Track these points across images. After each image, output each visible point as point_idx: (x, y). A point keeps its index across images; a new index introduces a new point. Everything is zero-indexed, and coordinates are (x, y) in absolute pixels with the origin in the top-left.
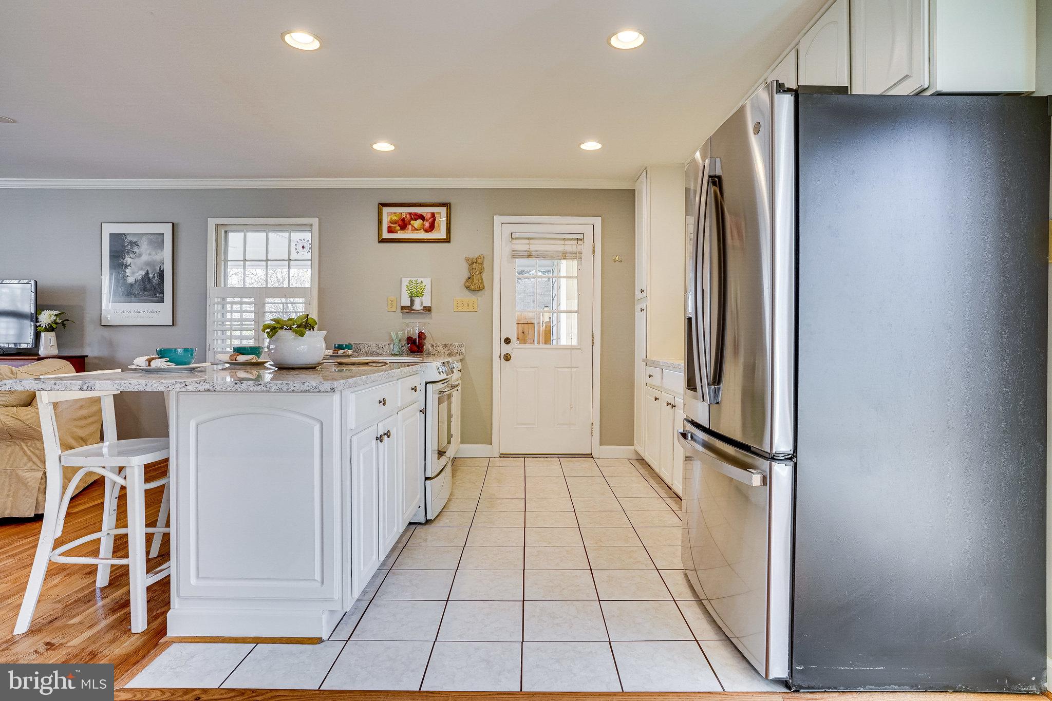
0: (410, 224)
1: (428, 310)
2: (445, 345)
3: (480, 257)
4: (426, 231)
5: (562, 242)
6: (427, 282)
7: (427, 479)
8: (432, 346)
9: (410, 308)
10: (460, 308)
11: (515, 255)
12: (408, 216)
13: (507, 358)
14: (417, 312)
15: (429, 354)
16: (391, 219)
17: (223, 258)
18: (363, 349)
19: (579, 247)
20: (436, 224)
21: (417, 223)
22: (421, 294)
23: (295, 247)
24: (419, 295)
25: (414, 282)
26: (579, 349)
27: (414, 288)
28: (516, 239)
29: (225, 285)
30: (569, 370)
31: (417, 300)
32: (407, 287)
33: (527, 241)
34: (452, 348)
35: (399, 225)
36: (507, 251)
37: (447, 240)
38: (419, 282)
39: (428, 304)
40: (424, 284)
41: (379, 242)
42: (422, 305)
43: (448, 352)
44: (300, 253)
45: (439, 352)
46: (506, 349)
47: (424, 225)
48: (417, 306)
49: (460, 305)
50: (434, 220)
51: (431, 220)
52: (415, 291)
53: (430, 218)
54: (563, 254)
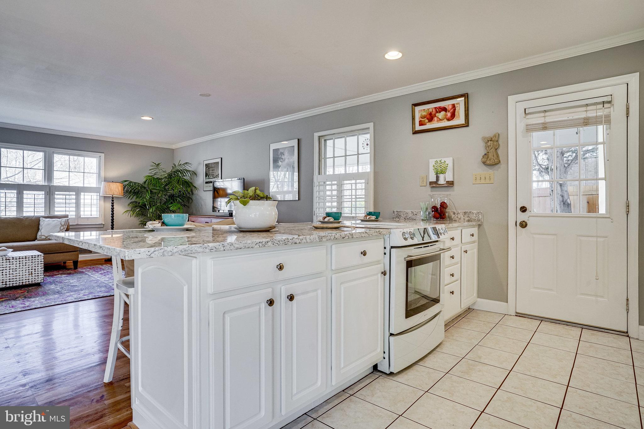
0: (436, 116)
1: (450, 184)
2: (465, 213)
3: (495, 136)
4: (449, 120)
5: (584, 109)
6: (449, 161)
7: (391, 335)
8: (454, 213)
9: (436, 183)
10: (478, 182)
11: (530, 129)
12: (434, 110)
13: (524, 225)
14: (442, 186)
15: (451, 220)
16: (421, 115)
17: (323, 157)
18: (402, 215)
19: (606, 110)
20: (456, 113)
21: (441, 115)
22: (444, 171)
23: (362, 145)
24: (443, 172)
25: (439, 162)
26: (609, 217)
27: (439, 167)
28: (530, 114)
29: (325, 173)
30: (595, 239)
31: (441, 177)
32: (434, 166)
33: (542, 114)
34: (471, 216)
35: (427, 119)
36: (521, 126)
37: (467, 125)
38: (443, 161)
39: (450, 179)
40: (447, 163)
41: (413, 133)
42: (445, 180)
43: (467, 219)
44: (366, 149)
45: (460, 219)
46: (522, 217)
47: (446, 115)
48: (442, 181)
49: (478, 178)
50: (455, 110)
51: (452, 111)
52: (439, 169)
53: (451, 109)
54: (585, 121)
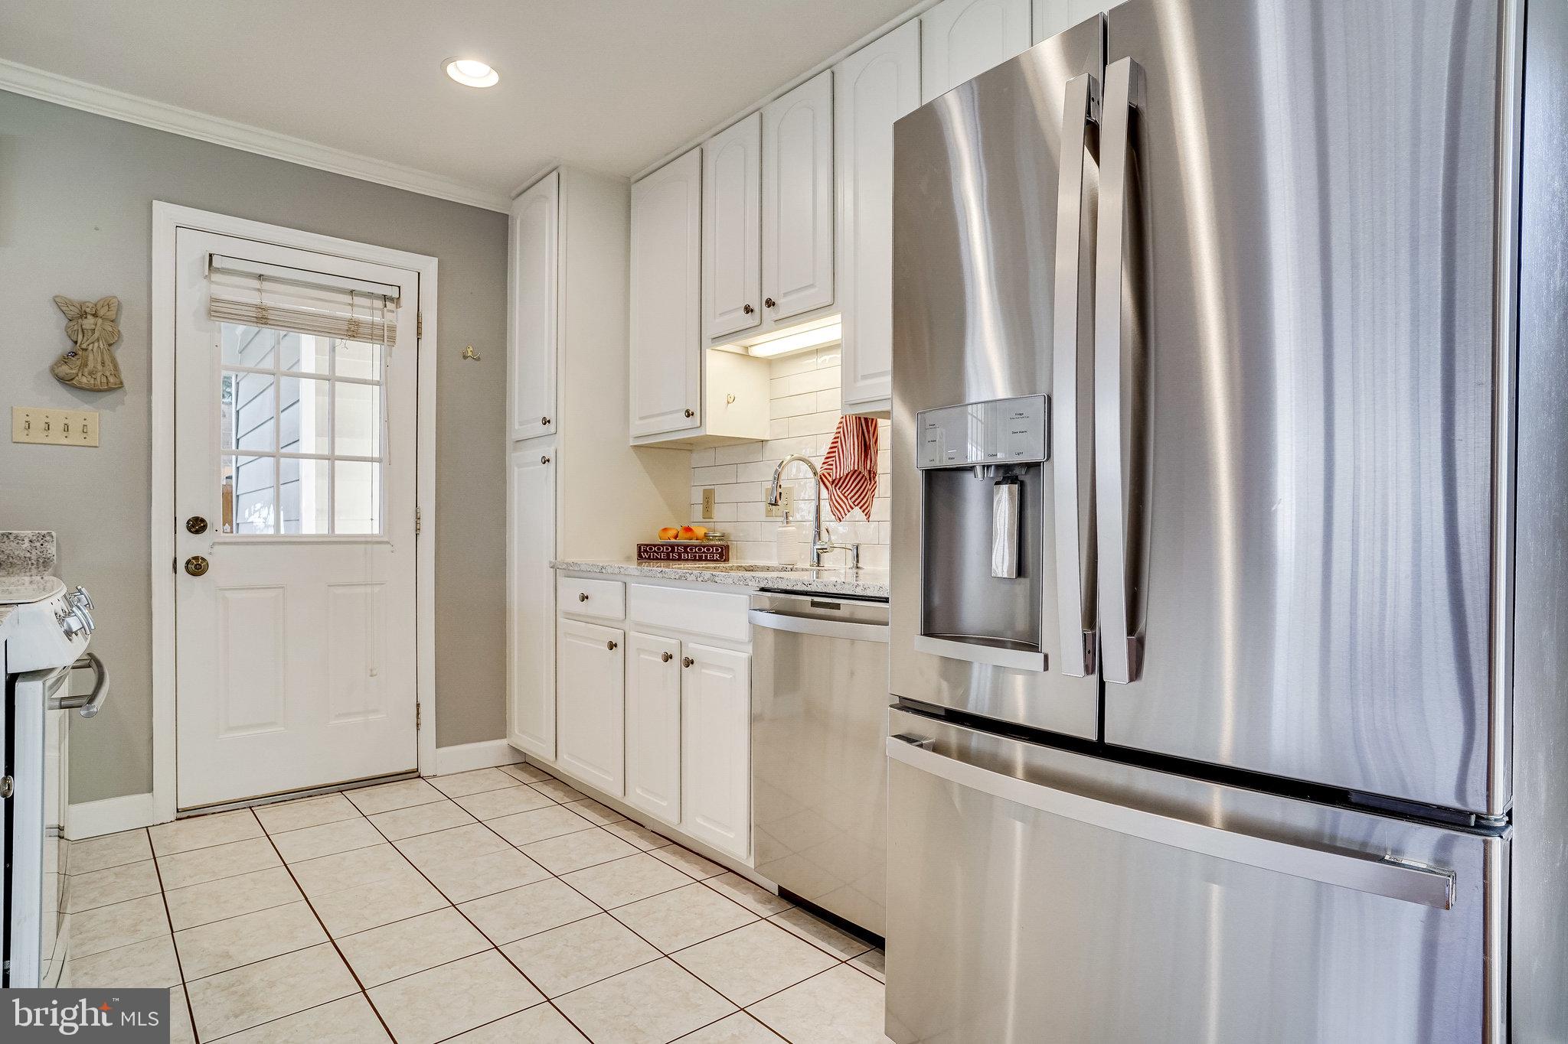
3: (105, 303)
5: (347, 299)
10: (38, 436)
11: (216, 311)
13: (196, 568)
19: (389, 316)
26: (388, 543)
28: (218, 270)
30: (362, 590)
33: (254, 283)
36: (193, 298)
46: (192, 546)
49: (39, 425)
54: (350, 326)
